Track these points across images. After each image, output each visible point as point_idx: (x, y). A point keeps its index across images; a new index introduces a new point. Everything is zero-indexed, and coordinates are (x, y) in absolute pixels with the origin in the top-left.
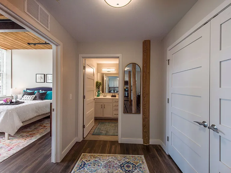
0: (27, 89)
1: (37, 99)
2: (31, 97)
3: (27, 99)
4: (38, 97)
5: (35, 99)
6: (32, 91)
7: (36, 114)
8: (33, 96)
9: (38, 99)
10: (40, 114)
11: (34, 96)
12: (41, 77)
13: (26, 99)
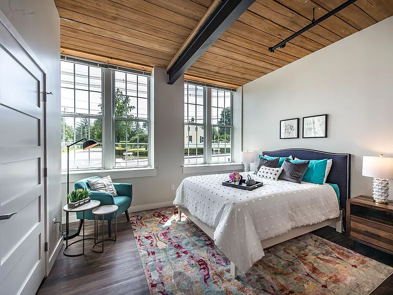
0: (264, 153)
1: (286, 178)
2: (274, 173)
3: (267, 175)
4: (288, 174)
5: (281, 177)
6: (274, 158)
7: (291, 222)
8: (277, 169)
9: (288, 179)
10: (300, 225)
11: (280, 170)
12: (291, 127)
13: (265, 174)
